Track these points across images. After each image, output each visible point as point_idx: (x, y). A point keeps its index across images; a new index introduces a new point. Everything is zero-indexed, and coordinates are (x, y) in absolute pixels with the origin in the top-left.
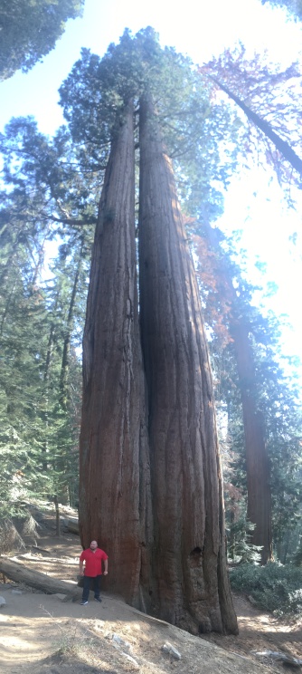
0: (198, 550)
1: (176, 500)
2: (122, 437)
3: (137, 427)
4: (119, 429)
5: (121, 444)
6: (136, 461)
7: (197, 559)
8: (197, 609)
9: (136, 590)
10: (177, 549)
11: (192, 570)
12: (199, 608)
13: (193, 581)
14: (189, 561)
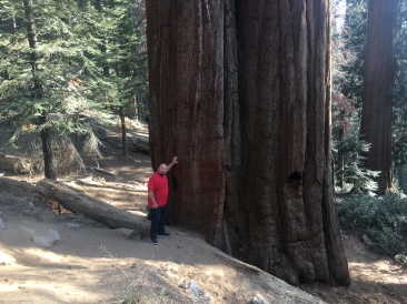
0: (296, 177)
1: (271, 113)
2: (201, 29)
3: (220, 13)
4: (197, 17)
5: (201, 39)
6: (220, 62)
7: (295, 188)
8: (296, 252)
9: (219, 225)
10: (270, 176)
11: (289, 202)
12: (298, 251)
13: (291, 215)
14: (286, 190)
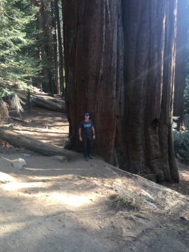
0: (156, 121)
1: (143, 83)
2: (104, 27)
3: (115, 17)
4: (102, 19)
5: (104, 33)
7: (155, 128)
8: (155, 165)
9: (112, 152)
10: (141, 121)
11: (151, 136)
13: (152, 144)
14: (150, 129)
